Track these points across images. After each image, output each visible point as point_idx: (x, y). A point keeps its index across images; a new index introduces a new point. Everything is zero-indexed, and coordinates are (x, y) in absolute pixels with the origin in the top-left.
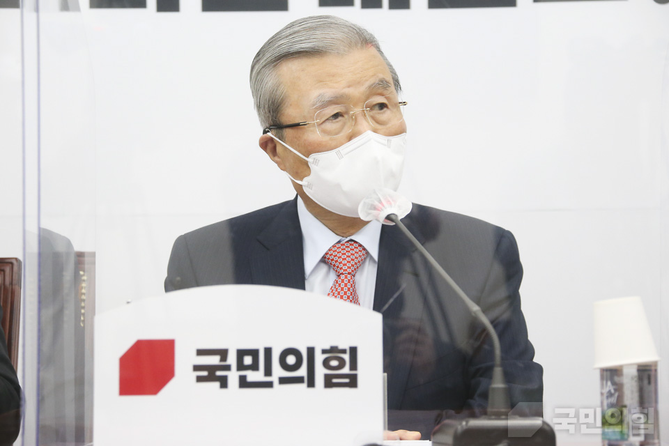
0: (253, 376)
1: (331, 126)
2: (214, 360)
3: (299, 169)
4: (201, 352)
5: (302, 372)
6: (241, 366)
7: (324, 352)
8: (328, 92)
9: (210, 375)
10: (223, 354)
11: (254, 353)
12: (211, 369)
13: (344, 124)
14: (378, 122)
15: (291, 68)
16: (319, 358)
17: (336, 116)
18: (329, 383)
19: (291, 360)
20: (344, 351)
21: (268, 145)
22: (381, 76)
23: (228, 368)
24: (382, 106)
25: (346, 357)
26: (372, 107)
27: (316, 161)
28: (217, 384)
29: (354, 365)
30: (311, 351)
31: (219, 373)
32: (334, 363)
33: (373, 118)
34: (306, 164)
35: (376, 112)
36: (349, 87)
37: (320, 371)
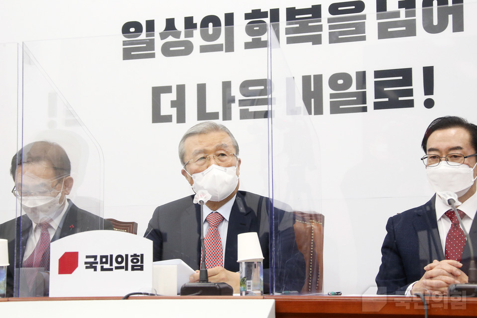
0: (106, 266)
1: (200, 162)
2: (92, 260)
3: (191, 181)
4: (87, 257)
5: (123, 264)
6: (102, 262)
7: (131, 256)
9: (91, 266)
10: (95, 257)
11: (106, 257)
12: (91, 263)
13: (205, 161)
14: (221, 161)
16: (130, 259)
17: (202, 158)
18: (133, 269)
19: (120, 260)
20: (139, 256)
22: (224, 142)
24: (223, 154)
25: (139, 258)
26: (218, 155)
27: (194, 177)
28: (93, 269)
29: (142, 262)
30: (127, 256)
31: (93, 265)
32: (135, 261)
33: (219, 160)
34: (192, 179)
36: (207, 146)
37: (130, 264)
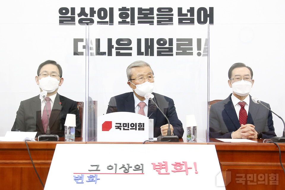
0: (126, 128)
1: (141, 80)
2: (119, 125)
3: (134, 87)
4: (116, 124)
5: (134, 127)
6: (124, 126)
7: (138, 124)
8: (140, 74)
9: (118, 128)
10: (120, 124)
11: (126, 124)
12: (118, 127)
13: (143, 80)
14: (149, 80)
15: (134, 69)
16: (137, 125)
17: (141, 78)
18: (139, 129)
19: (132, 125)
20: (142, 124)
21: (129, 83)
22: (150, 72)
23: (121, 126)
24: (150, 77)
25: (142, 125)
26: (148, 77)
27: (137, 86)
28: (119, 129)
29: (144, 127)
30: (136, 124)
32: (140, 126)
33: (148, 79)
34: (136, 87)
35: (149, 78)
36: (144, 73)
37: (138, 127)
